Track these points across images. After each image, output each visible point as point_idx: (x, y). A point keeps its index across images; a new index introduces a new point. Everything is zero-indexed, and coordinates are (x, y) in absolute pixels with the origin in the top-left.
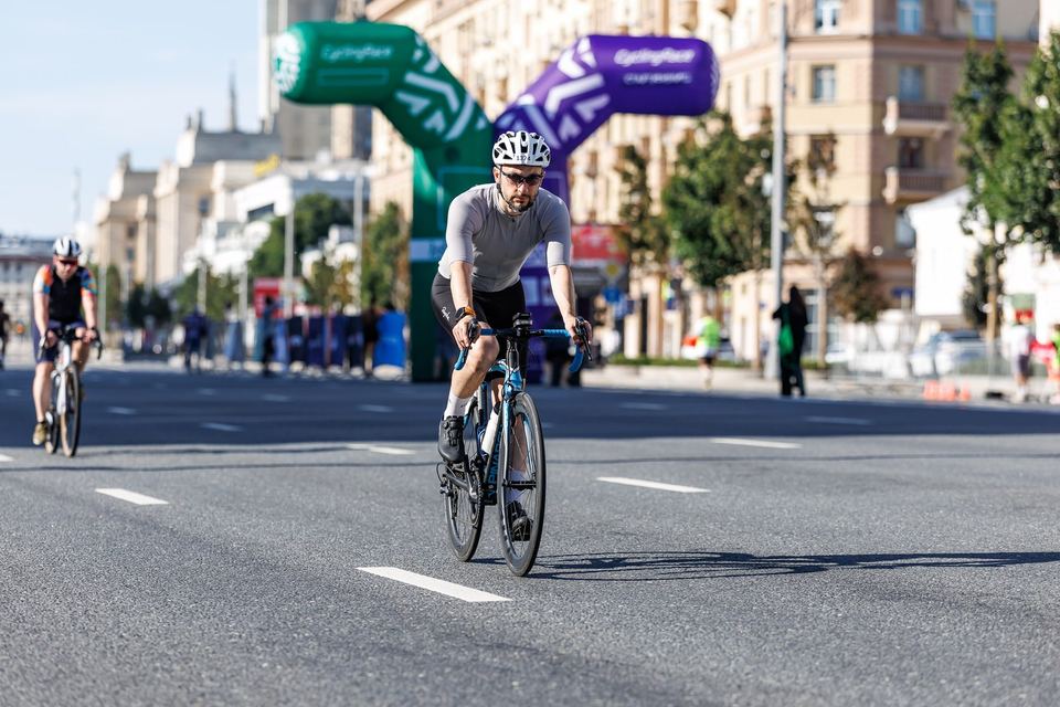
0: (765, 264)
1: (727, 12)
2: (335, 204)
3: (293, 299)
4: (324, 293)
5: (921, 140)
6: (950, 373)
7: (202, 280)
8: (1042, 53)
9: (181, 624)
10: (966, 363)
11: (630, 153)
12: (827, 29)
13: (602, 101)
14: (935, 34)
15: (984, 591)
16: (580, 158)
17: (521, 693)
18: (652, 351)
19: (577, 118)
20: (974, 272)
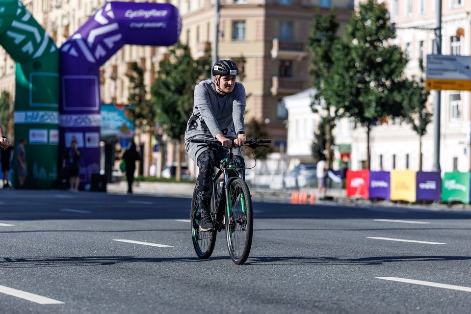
5: (291, 61)
6: (305, 186)
8: (355, 15)
11: (134, 66)
12: (241, 1)
13: (118, 37)
14: (299, 5)
15: (317, 299)
16: (107, 67)
18: (146, 174)
19: (105, 46)
20: (318, 132)
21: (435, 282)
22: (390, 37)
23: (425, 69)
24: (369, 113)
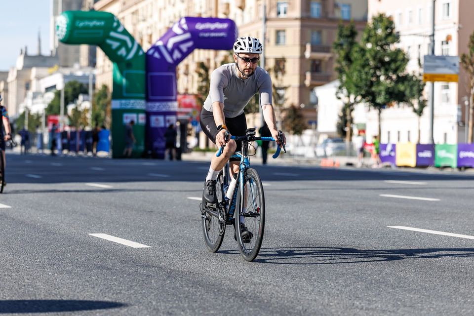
0: (257, 110)
1: (242, 8)
2: (81, 85)
3: (64, 124)
4: (76, 121)
5: (320, 61)
6: (331, 155)
7: (27, 116)
8: (368, 26)
9: (16, 257)
10: (338, 151)
11: (202, 65)
12: (282, 15)
13: (190, 44)
14: (326, 17)
16: (181, 67)
17: (155, 285)
18: (211, 146)
19: (180, 51)
20: (341, 114)
21: (433, 230)
22: (395, 41)
23: (423, 66)
24: (380, 100)
